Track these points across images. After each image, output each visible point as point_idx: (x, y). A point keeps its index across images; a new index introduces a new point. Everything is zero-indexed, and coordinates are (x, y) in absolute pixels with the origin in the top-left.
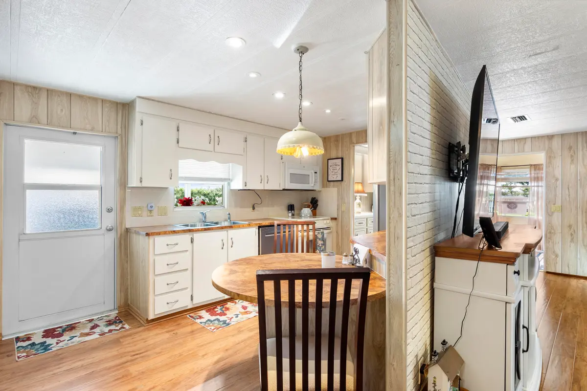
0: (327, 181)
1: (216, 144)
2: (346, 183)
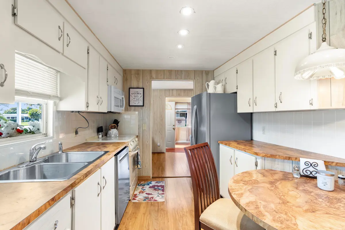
0: (128, 105)
1: (65, 45)
2: (146, 108)
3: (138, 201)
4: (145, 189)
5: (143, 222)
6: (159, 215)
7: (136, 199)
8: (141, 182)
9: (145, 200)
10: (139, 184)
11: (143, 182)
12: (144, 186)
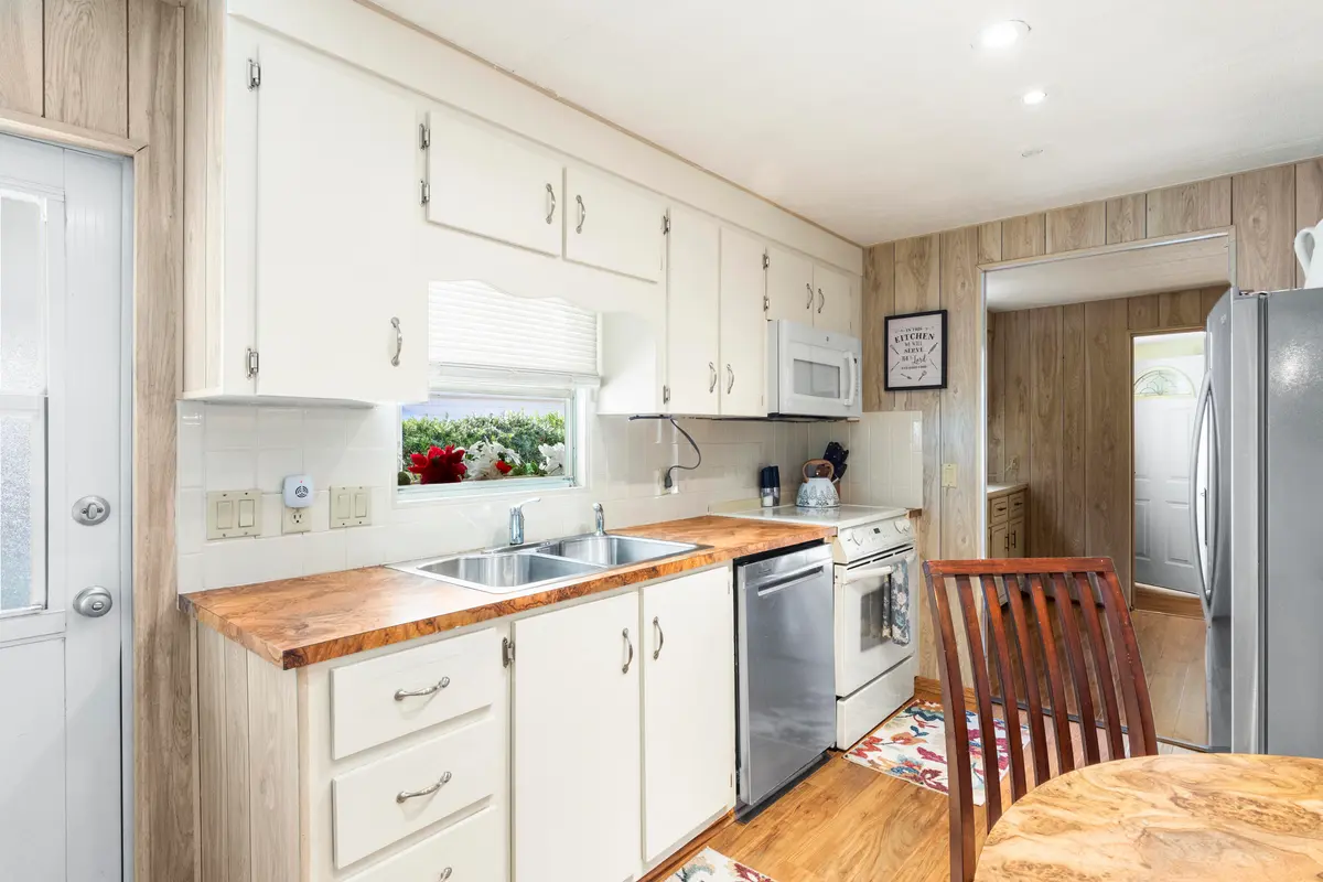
0: (881, 387)
1: (571, 230)
2: (957, 395)
3: (868, 765)
4: (925, 734)
5: (843, 842)
6: (922, 844)
7: (865, 756)
8: (927, 704)
9: (899, 770)
10: (913, 709)
11: (934, 705)
12: (931, 723)
